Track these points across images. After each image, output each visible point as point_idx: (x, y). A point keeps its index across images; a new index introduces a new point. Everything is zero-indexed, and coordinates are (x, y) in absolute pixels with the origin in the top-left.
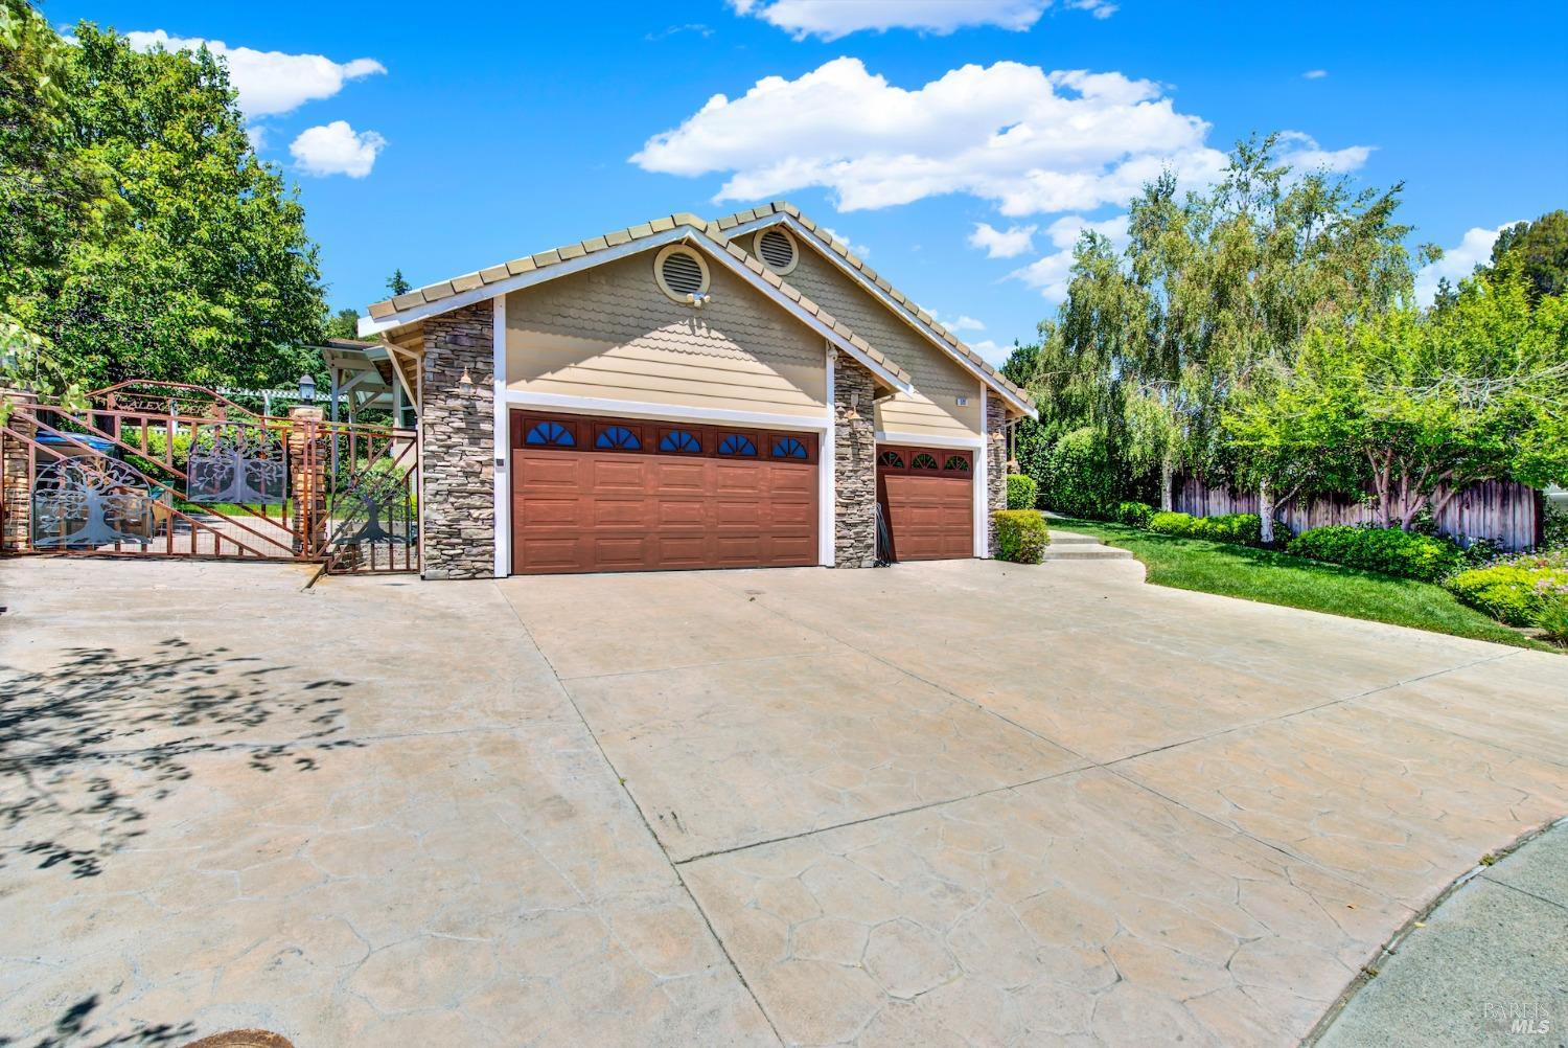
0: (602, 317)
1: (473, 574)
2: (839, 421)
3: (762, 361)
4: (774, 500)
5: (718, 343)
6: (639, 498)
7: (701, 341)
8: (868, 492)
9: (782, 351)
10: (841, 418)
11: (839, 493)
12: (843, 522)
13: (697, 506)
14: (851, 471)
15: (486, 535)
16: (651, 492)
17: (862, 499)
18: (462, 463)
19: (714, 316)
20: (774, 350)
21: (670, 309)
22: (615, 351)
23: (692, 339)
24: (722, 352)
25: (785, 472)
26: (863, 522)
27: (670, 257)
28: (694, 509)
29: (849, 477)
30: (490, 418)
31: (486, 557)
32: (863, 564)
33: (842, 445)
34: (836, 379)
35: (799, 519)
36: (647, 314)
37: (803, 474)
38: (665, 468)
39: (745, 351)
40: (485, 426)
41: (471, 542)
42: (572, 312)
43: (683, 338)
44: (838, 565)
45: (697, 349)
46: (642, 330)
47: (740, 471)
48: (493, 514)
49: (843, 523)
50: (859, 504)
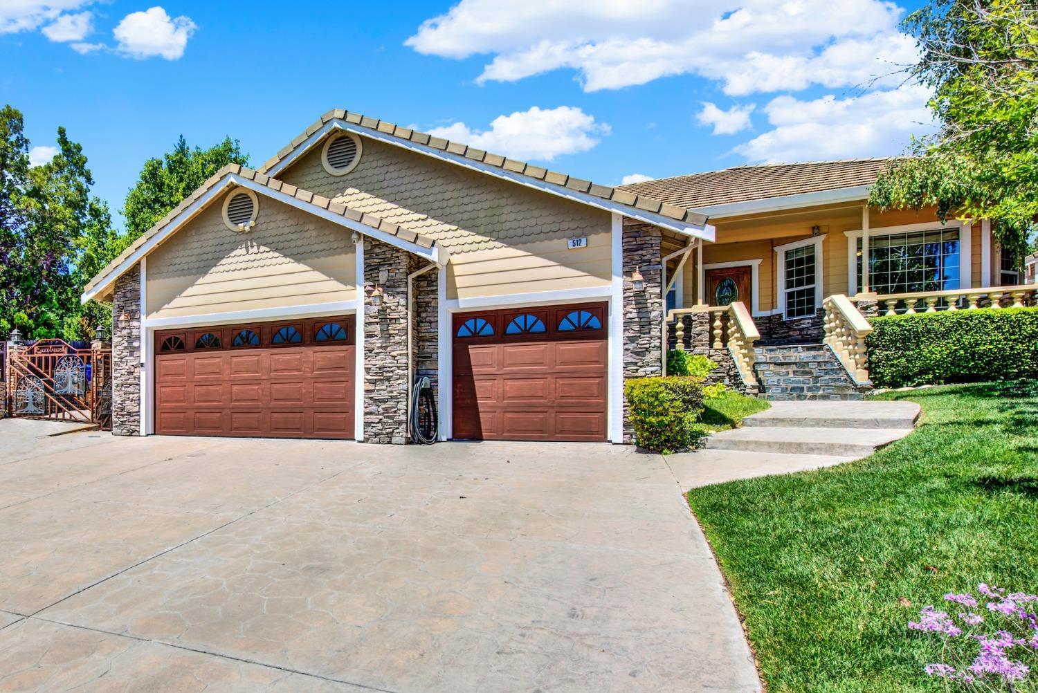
0: (194, 259)
1: (131, 433)
2: (368, 300)
3: (298, 261)
4: (316, 380)
5: (265, 255)
6: (220, 383)
7: (252, 257)
8: (398, 367)
9: (316, 247)
10: (369, 297)
11: (368, 370)
12: (371, 398)
13: (256, 387)
14: (381, 347)
15: (136, 409)
16: (227, 379)
17: (391, 374)
18: (127, 367)
19: (262, 234)
20: (307, 249)
21: (233, 239)
22: (201, 280)
23: (247, 258)
24: (268, 262)
25: (324, 355)
26: (392, 398)
27: (232, 200)
28: (254, 390)
29: (378, 354)
30: (138, 338)
31: (136, 423)
32: (394, 440)
33: (371, 323)
34: (365, 259)
35: (340, 396)
36: (219, 248)
37: (342, 354)
38: (235, 360)
39: (285, 256)
40: (136, 344)
41: (129, 414)
42: (177, 261)
43: (241, 259)
44: (366, 440)
45: (250, 265)
46: (215, 260)
47: (287, 357)
48: (140, 397)
49: (371, 400)
50: (388, 379)
